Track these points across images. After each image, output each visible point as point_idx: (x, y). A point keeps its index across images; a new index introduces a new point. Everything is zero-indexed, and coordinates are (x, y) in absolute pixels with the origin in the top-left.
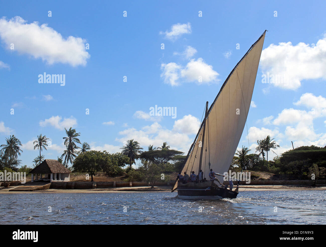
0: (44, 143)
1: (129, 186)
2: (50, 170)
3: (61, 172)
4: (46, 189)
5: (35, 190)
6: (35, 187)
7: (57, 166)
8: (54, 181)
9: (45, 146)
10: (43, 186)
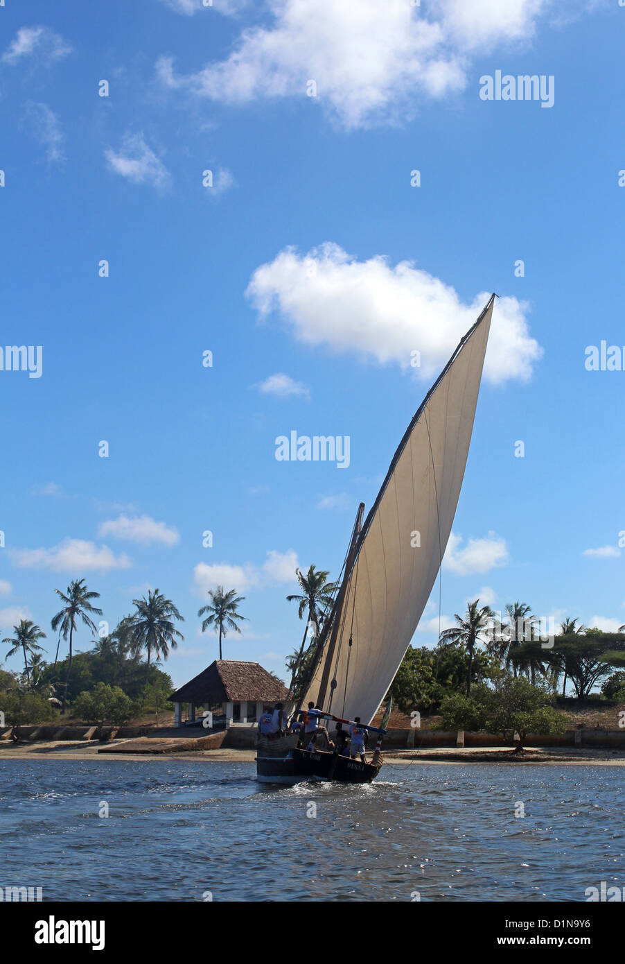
0: (231, 611)
1: (455, 745)
2: (225, 691)
3: (263, 699)
4: (208, 749)
5: (169, 752)
6: (175, 742)
7: (253, 682)
8: (238, 725)
9: (235, 620)
10: (198, 741)
